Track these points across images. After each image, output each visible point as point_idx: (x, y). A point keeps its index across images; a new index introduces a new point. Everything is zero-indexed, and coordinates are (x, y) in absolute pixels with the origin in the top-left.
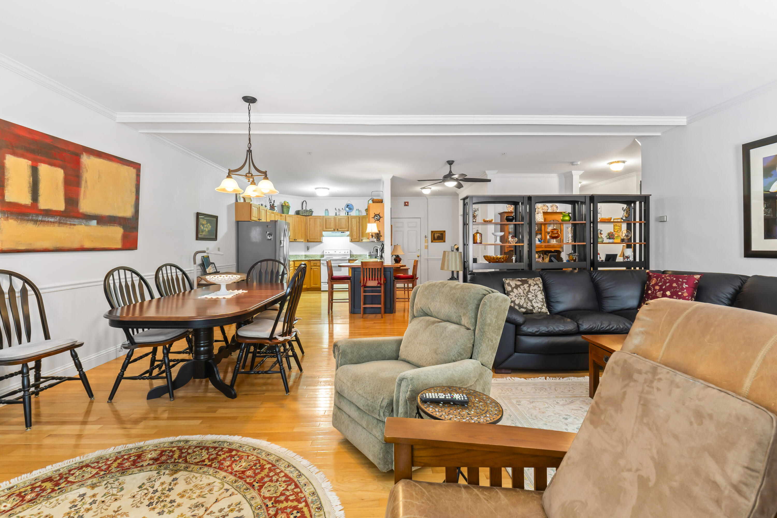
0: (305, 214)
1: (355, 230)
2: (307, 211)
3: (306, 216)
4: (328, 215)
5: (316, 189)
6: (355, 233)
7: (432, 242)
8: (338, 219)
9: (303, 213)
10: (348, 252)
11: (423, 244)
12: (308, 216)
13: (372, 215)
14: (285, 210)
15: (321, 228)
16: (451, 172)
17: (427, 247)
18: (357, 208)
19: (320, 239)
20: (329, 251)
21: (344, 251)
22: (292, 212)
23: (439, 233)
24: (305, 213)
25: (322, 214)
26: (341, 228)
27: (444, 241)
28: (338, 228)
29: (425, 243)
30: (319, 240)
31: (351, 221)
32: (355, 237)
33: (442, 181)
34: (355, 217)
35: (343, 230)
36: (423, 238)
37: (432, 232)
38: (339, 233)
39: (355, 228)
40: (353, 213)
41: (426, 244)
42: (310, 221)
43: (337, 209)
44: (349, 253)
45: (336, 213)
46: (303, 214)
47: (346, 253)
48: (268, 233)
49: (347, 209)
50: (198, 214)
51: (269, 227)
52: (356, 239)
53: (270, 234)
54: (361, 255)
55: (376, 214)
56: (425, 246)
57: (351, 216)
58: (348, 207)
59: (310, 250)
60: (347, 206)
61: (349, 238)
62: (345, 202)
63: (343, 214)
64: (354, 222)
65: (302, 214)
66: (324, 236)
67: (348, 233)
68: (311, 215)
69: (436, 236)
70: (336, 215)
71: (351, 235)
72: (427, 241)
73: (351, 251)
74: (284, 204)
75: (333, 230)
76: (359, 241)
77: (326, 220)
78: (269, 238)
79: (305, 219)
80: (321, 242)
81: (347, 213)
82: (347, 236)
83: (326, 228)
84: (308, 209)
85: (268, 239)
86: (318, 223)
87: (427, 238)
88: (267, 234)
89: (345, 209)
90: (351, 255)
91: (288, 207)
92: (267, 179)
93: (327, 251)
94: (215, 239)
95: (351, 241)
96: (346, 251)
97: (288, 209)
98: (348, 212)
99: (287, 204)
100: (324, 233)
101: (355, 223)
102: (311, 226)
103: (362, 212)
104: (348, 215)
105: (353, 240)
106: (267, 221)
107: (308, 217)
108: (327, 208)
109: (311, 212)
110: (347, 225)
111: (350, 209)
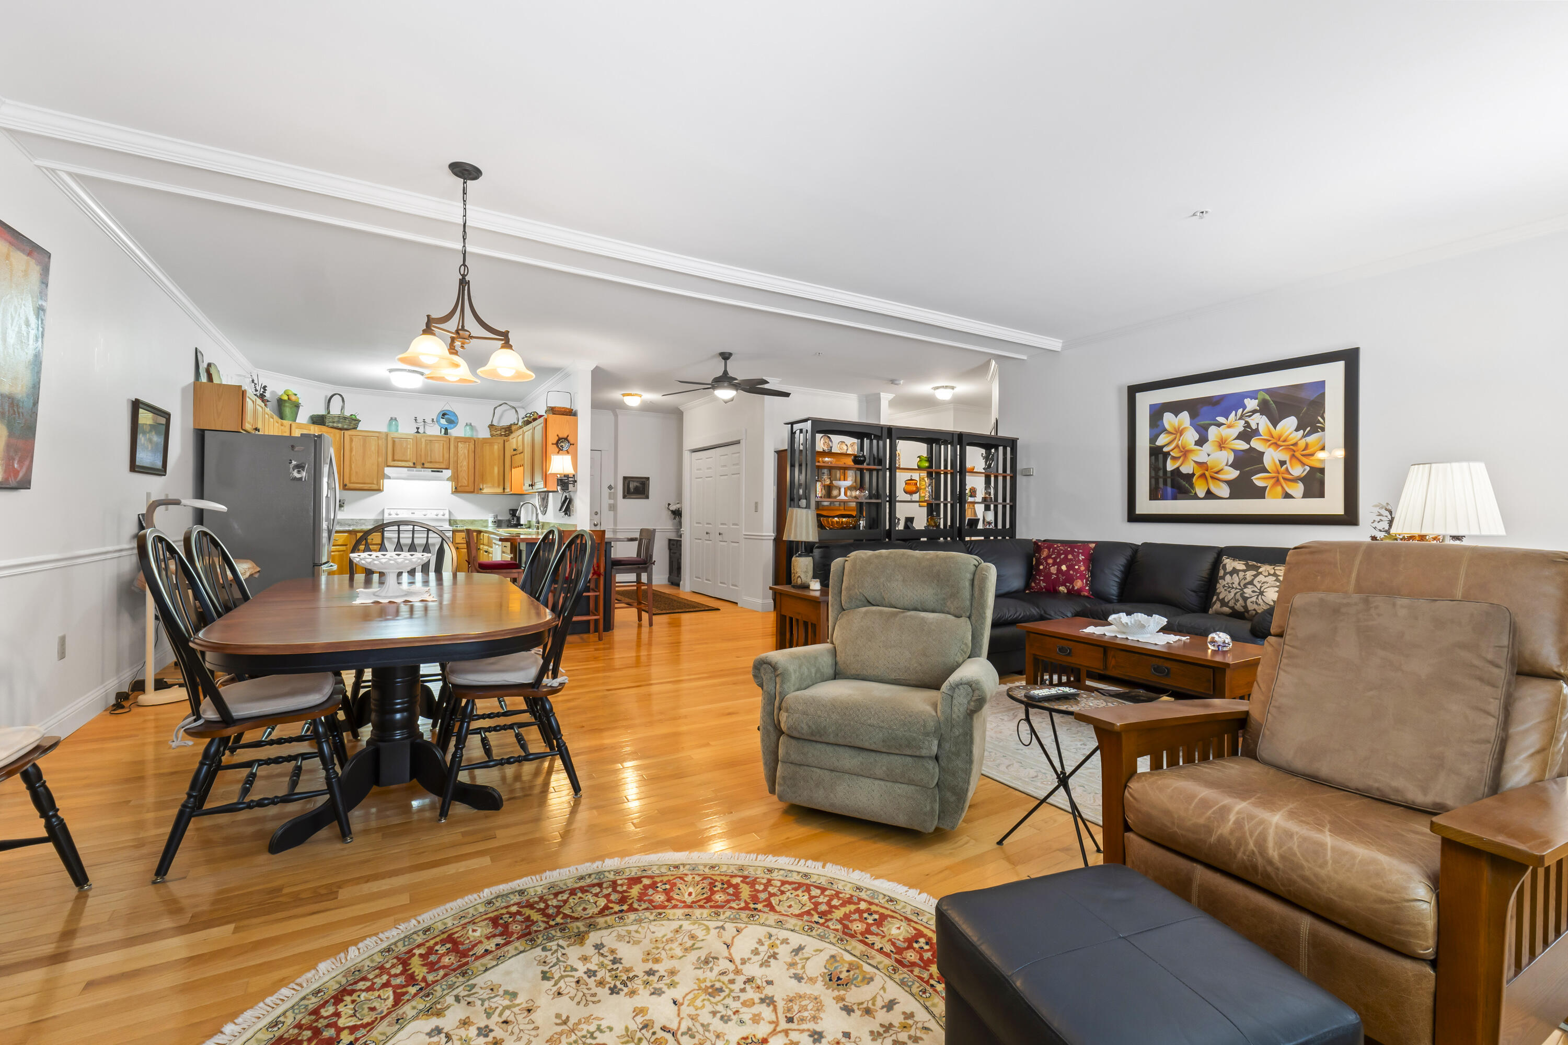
0: (340, 425)
1: (465, 468)
2: (345, 418)
3: (341, 429)
4: (397, 430)
5: (391, 371)
6: (463, 475)
7: (624, 497)
8: (423, 440)
9: (334, 422)
10: (444, 515)
11: (606, 502)
12: (347, 429)
13: (552, 439)
14: (287, 411)
15: (380, 459)
16: (725, 372)
17: (613, 508)
18: (469, 422)
19: (378, 483)
20: (399, 512)
21: (435, 512)
22: (303, 417)
23: (637, 482)
24: (338, 422)
25: (381, 427)
26: (431, 462)
27: (647, 497)
28: (423, 462)
29: (610, 498)
30: (375, 487)
31: (457, 448)
32: (464, 482)
33: (710, 386)
34: (465, 440)
35: (437, 466)
36: (606, 491)
37: (625, 478)
38: (428, 473)
39: (465, 463)
40: (457, 432)
41: (612, 502)
42: (351, 440)
43: (420, 420)
44: (447, 516)
45: (418, 428)
46: (335, 425)
47: (440, 517)
48: (294, 463)
49: (443, 421)
50: (136, 405)
51: (297, 449)
52: (468, 486)
53: (300, 467)
54: (475, 521)
55: (561, 436)
56: (610, 505)
57: (456, 438)
58: (446, 416)
59: (345, 508)
60: (444, 415)
61: (448, 486)
62: (441, 405)
63: (434, 430)
64: (463, 449)
65: (331, 424)
66: (389, 478)
67: (448, 473)
68: (355, 428)
69: (632, 485)
70: (418, 432)
71: (455, 478)
72: (612, 496)
73: (450, 512)
74: (286, 398)
75: (412, 465)
76: (473, 492)
77: (394, 442)
78: (298, 476)
79: (338, 436)
80: (379, 490)
81: (443, 431)
82: (448, 480)
83: (394, 460)
84: (347, 413)
85: (295, 479)
86: (373, 448)
87: (613, 490)
88: (291, 466)
89: (438, 421)
90: (450, 520)
91: (297, 406)
93: (392, 512)
94: (162, 471)
95: (457, 491)
96: (441, 513)
97: (295, 409)
98: (446, 429)
99: (293, 398)
100: (387, 471)
101: (466, 452)
102: (354, 453)
103: (477, 431)
104: (446, 433)
105: (459, 489)
106: (293, 435)
107: (346, 432)
108: (394, 416)
109: (353, 423)
110: (446, 456)
111: (450, 422)
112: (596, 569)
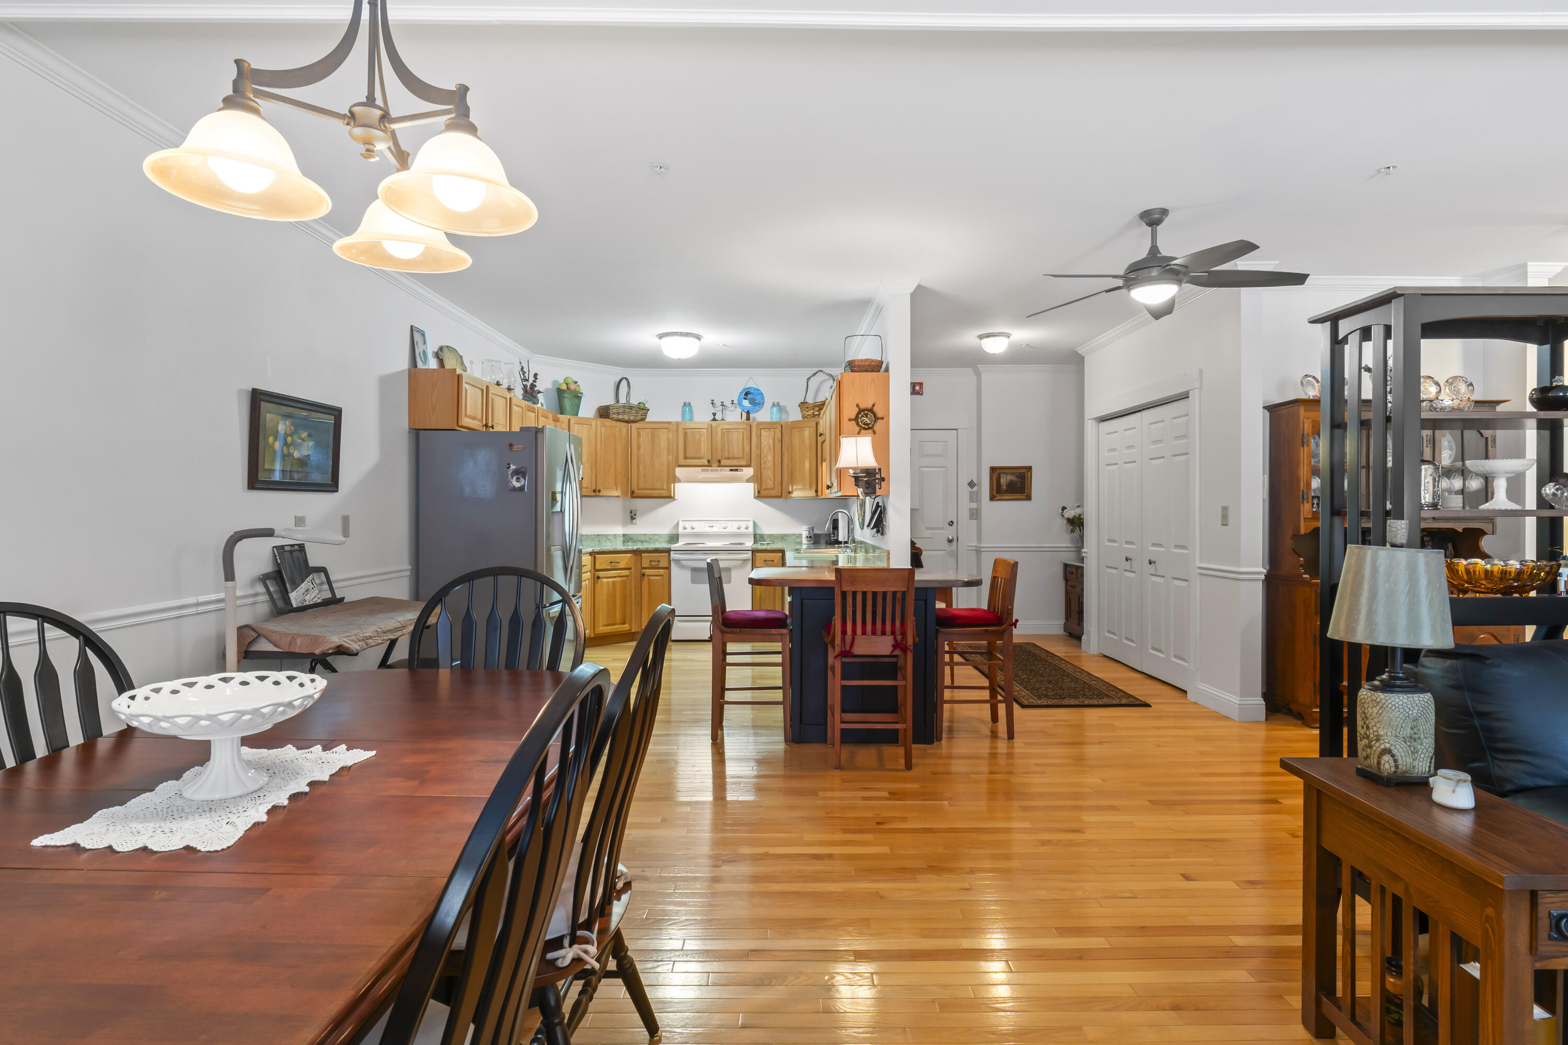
0: (626, 417)
1: (770, 464)
2: (631, 408)
3: (628, 422)
4: (691, 419)
5: (661, 336)
6: (768, 473)
7: (992, 498)
8: (719, 430)
9: (618, 414)
10: (747, 528)
11: (966, 505)
12: (634, 422)
13: (850, 411)
14: (567, 403)
15: (670, 458)
16: (1154, 250)
17: (975, 514)
18: (776, 401)
19: (669, 489)
20: (695, 524)
21: (736, 524)
22: (587, 410)
23: (1013, 474)
24: (624, 413)
25: (675, 416)
26: (728, 458)
27: (1029, 498)
28: (719, 458)
29: (971, 501)
30: (664, 493)
31: (759, 437)
32: (769, 483)
33: (1120, 282)
34: (770, 426)
35: (735, 462)
36: (965, 490)
37: (993, 469)
38: (726, 472)
39: (770, 458)
40: (763, 415)
41: (974, 505)
42: (639, 435)
43: (718, 403)
44: (751, 530)
45: (714, 414)
46: (620, 417)
47: (743, 530)
48: (513, 467)
49: (746, 403)
50: (258, 398)
51: (515, 448)
52: (774, 489)
53: (520, 473)
54: (786, 535)
55: (862, 406)
56: (971, 510)
57: (759, 424)
58: (749, 396)
59: (638, 521)
60: (747, 394)
61: (750, 487)
63: (734, 416)
64: (767, 439)
65: (615, 416)
66: (679, 481)
67: (749, 472)
68: (643, 420)
69: (1004, 480)
70: (714, 419)
71: (757, 479)
72: (975, 497)
73: (755, 524)
74: (564, 387)
75: (706, 463)
76: (780, 497)
77: (685, 434)
78: (517, 485)
79: (624, 430)
80: (670, 497)
81: (745, 415)
82: (748, 481)
83: (686, 458)
84: (634, 401)
85: (514, 489)
86: (663, 443)
87: (975, 489)
88: (510, 472)
89: (740, 404)
90: (755, 535)
91: (578, 397)
92: (472, 129)
93: (688, 525)
94: (332, 485)
95: (759, 495)
96: (744, 525)
97: (576, 400)
98: (748, 413)
99: (572, 387)
100: (679, 472)
101: (771, 441)
102: (641, 451)
103: (787, 412)
104: (748, 419)
105: (763, 493)
107: (634, 425)
108: (687, 401)
109: (642, 410)
110: (747, 448)
111: (753, 402)
112: (899, 638)
